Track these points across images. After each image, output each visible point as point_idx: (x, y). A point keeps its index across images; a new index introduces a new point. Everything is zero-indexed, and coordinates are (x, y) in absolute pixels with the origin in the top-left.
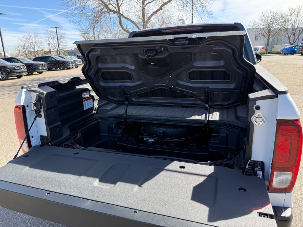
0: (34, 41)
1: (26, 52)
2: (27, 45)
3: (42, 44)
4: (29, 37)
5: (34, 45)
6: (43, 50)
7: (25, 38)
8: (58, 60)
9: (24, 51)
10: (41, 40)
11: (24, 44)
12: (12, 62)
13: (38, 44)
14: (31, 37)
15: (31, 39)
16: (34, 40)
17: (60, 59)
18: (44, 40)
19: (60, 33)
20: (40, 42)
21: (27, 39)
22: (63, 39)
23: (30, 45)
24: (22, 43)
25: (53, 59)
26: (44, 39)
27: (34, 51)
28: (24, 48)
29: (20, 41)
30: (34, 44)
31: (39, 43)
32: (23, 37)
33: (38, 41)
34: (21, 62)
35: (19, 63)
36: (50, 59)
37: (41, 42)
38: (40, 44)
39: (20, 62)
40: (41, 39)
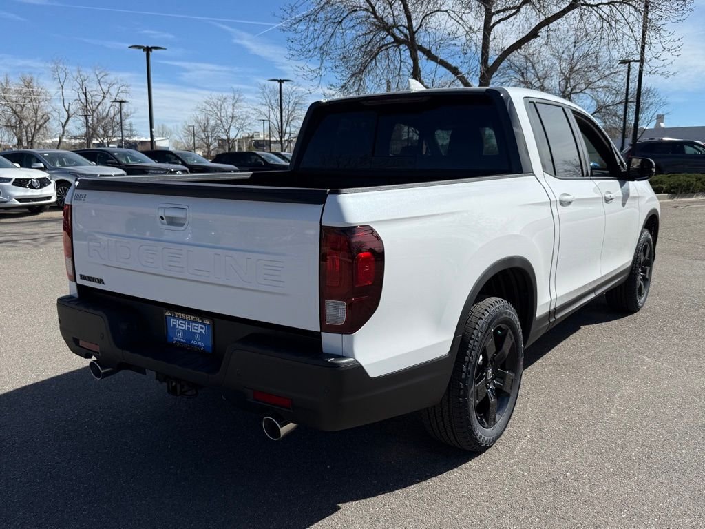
0: (229, 114)
1: (210, 140)
2: (212, 122)
3: (248, 121)
4: (219, 102)
5: (229, 122)
6: (252, 137)
7: (210, 105)
8: (272, 162)
9: (204, 136)
10: (247, 112)
11: (208, 120)
12: (164, 162)
13: (239, 121)
14: (225, 104)
15: (224, 108)
16: (231, 110)
17: (277, 161)
18: (254, 112)
19: (295, 96)
20: (245, 117)
21: (215, 108)
22: (301, 110)
23: (219, 122)
24: (202, 117)
25: (259, 161)
26: (255, 109)
27: (229, 139)
28: (205, 131)
29: (197, 113)
30: (231, 120)
31: (242, 119)
32: (206, 103)
33: (239, 114)
34: (184, 164)
35: (178, 164)
36: (253, 161)
37: (247, 117)
38: (243, 122)
39: (180, 162)
40: (245, 110)
